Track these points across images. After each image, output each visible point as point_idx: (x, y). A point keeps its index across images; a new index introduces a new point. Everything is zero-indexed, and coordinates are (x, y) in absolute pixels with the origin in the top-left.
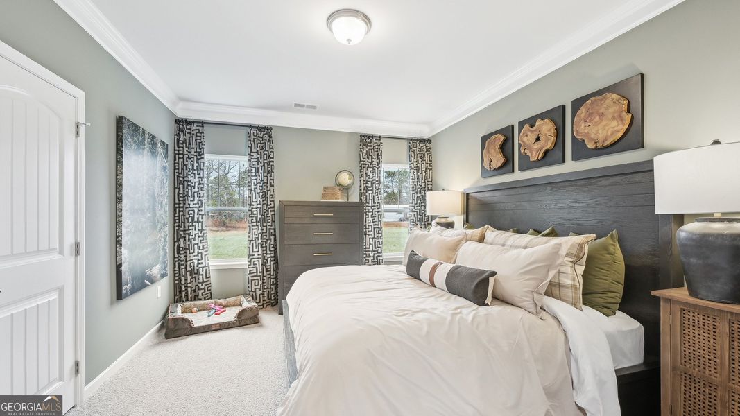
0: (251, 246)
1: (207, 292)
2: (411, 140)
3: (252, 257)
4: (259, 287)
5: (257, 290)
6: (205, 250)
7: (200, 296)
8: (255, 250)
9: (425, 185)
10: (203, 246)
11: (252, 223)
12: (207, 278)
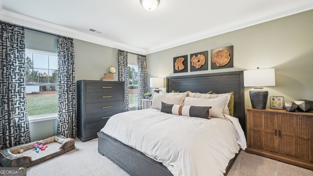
0: (61, 106)
1: (27, 138)
2: (139, 55)
3: (61, 112)
4: (66, 129)
5: (65, 131)
6: (26, 111)
7: (22, 141)
8: (63, 108)
9: (144, 75)
10: (25, 108)
11: (61, 92)
12: (27, 128)
